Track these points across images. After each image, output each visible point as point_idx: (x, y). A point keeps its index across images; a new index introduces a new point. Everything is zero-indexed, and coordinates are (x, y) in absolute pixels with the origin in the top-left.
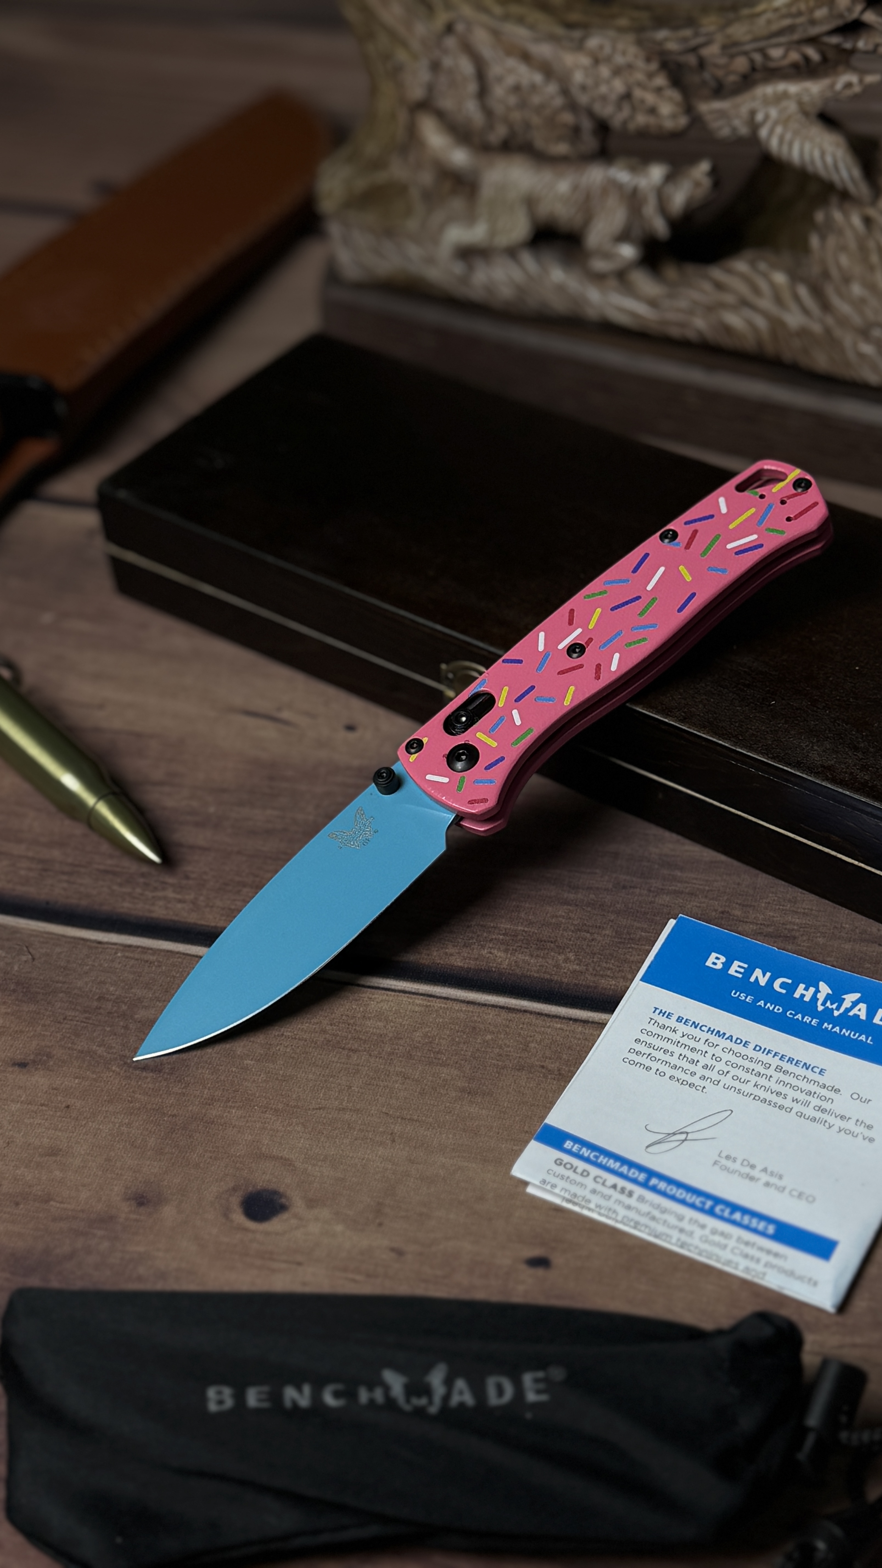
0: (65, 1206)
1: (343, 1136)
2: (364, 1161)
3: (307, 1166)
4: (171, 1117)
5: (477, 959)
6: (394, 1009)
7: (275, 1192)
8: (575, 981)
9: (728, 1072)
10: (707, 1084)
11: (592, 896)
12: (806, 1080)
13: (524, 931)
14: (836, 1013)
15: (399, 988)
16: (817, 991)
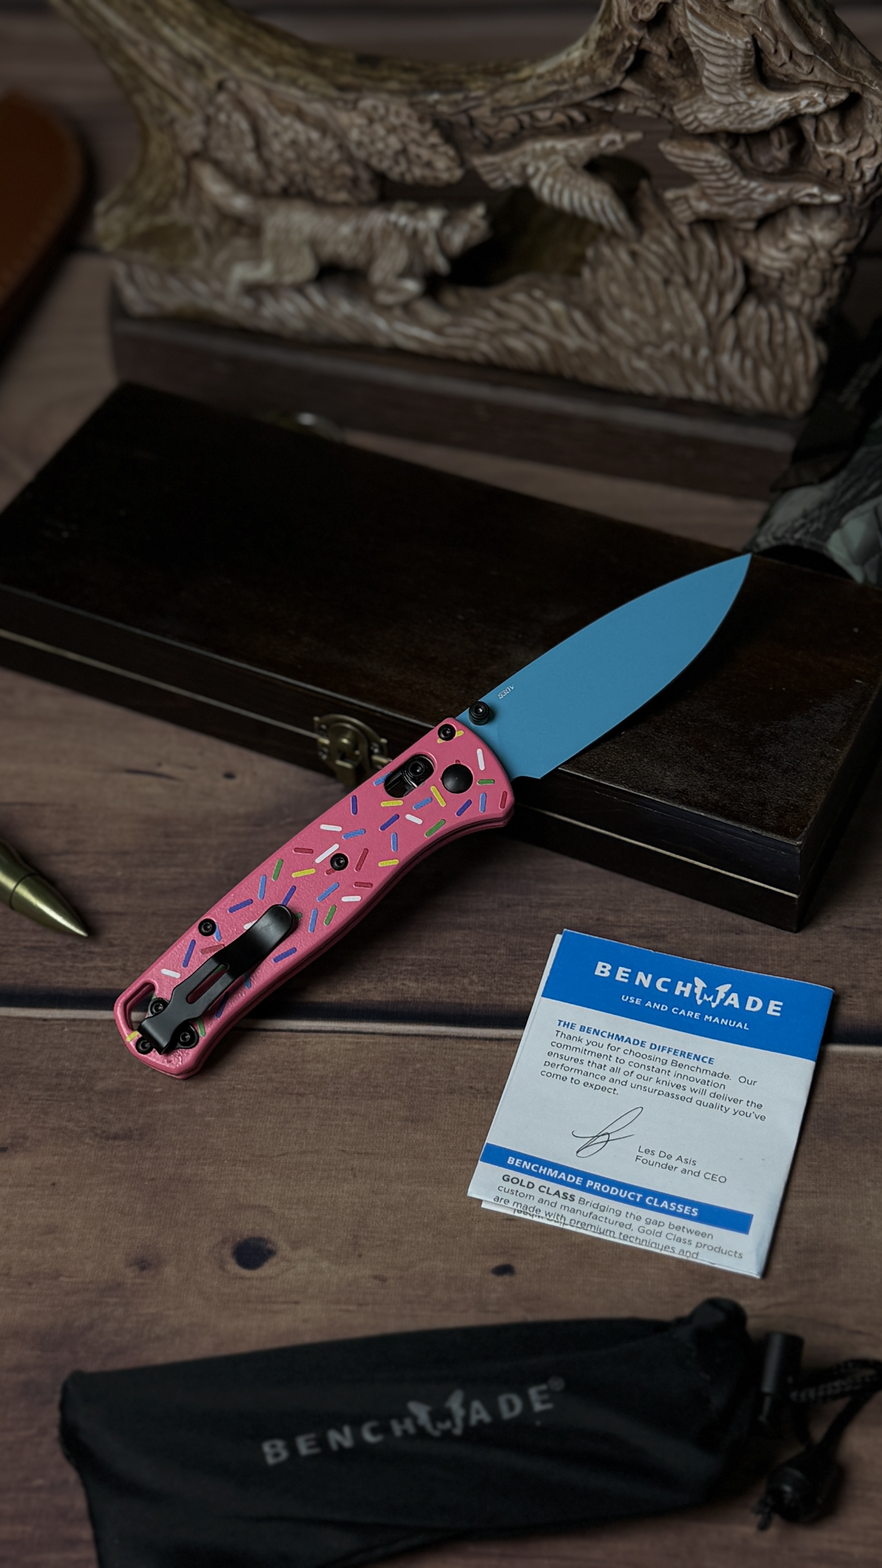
0: (74, 1279)
1: (309, 1177)
2: (333, 1199)
3: (283, 1210)
4: (151, 1182)
5: (392, 992)
6: (328, 1050)
7: (261, 1239)
8: (483, 1002)
9: (632, 1072)
10: (616, 1085)
11: (482, 918)
12: (699, 1070)
13: (428, 959)
14: (714, 1005)
15: (329, 1029)
16: (694, 986)
